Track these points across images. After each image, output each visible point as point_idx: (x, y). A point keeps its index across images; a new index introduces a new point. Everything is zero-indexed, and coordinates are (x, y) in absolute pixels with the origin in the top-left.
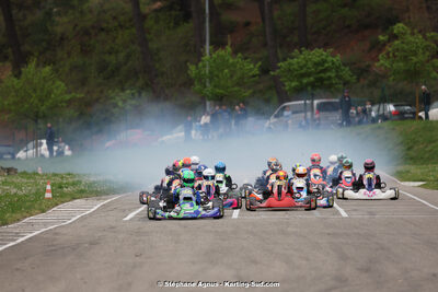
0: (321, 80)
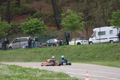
0: (37, 30)
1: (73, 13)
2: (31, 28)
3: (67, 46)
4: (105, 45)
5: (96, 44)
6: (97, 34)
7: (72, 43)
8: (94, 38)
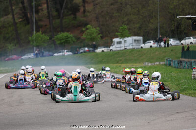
0: (67, 41)
1: (92, 28)
2: (61, 40)
3: (93, 53)
4: (123, 51)
5: (115, 51)
6: (116, 43)
7: (99, 50)
8: (114, 46)
